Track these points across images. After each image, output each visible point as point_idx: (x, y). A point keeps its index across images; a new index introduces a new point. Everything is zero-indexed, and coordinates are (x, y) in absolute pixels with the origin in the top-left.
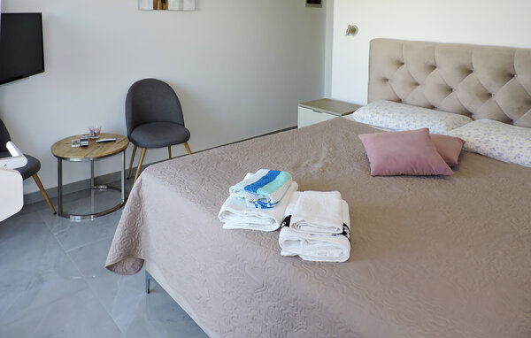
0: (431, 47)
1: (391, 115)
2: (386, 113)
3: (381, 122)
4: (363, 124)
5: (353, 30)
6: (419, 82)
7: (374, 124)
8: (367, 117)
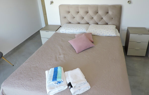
0: (77, 6)
1: (71, 29)
2: (69, 29)
3: (69, 32)
4: (63, 33)
5: (52, 2)
6: (75, 17)
7: (67, 32)
8: (64, 31)
